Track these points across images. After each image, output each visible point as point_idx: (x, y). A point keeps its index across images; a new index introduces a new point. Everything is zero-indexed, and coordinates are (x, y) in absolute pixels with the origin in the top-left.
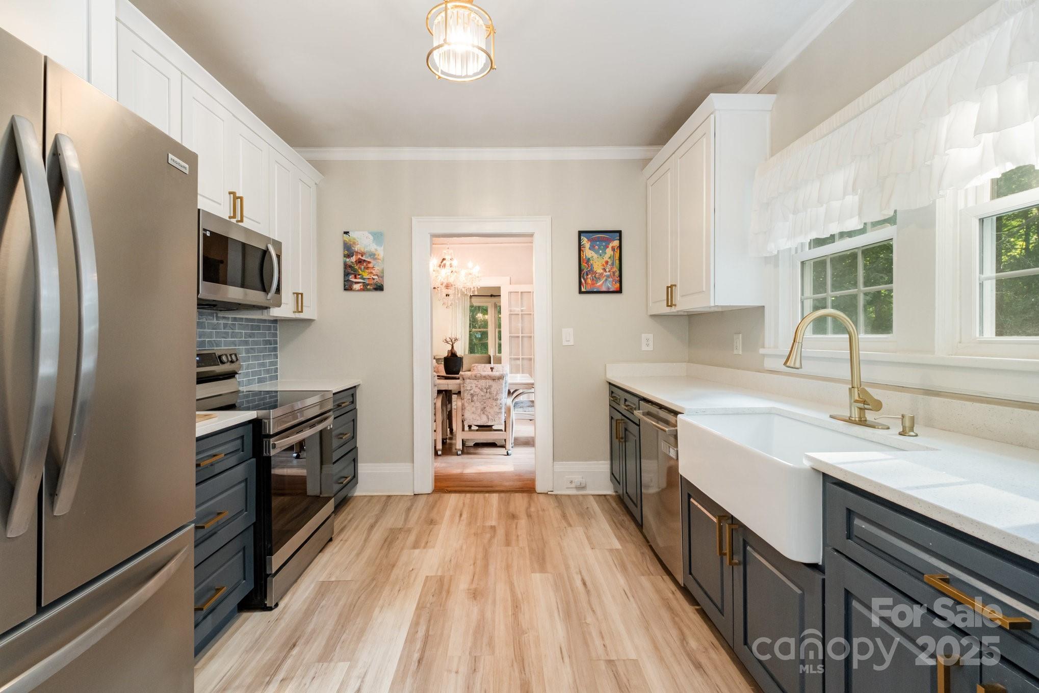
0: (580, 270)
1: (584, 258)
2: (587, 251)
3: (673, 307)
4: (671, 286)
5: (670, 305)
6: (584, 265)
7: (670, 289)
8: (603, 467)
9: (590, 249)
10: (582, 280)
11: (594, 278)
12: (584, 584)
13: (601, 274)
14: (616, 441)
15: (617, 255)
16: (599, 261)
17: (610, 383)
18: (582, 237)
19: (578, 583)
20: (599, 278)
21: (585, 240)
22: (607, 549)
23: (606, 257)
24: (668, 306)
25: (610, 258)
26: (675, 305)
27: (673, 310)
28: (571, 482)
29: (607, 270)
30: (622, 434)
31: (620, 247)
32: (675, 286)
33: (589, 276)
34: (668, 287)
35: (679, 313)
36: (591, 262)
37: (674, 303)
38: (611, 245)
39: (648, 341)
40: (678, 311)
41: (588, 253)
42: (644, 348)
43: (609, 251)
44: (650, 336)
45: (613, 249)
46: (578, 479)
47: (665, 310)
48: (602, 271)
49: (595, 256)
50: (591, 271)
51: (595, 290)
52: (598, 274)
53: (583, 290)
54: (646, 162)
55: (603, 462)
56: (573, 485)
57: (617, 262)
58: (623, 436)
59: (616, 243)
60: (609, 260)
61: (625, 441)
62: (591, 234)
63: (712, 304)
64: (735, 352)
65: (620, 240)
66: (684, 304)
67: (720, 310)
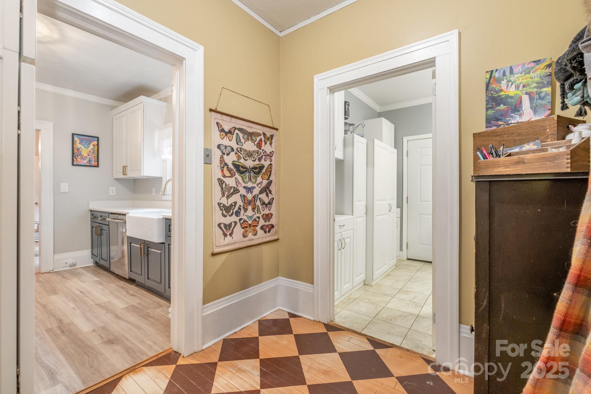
0: (73, 153)
1: (76, 147)
2: (77, 144)
3: (126, 175)
4: (125, 166)
5: (124, 174)
6: (75, 151)
7: (124, 167)
8: (87, 253)
9: (79, 143)
10: (74, 158)
11: (82, 158)
12: (81, 292)
13: (86, 157)
14: (95, 237)
15: (96, 148)
16: (85, 151)
17: (91, 211)
18: (74, 137)
19: (78, 293)
20: (85, 159)
21: (76, 139)
22: (92, 281)
23: (90, 149)
24: (123, 175)
25: (92, 149)
26: (127, 175)
27: (126, 176)
28: (66, 263)
29: (90, 155)
30: (99, 233)
31: (98, 145)
32: (127, 166)
33: (79, 157)
34: (123, 167)
35: (129, 179)
36: (80, 150)
37: (126, 174)
38: (92, 143)
39: (113, 191)
40: (128, 177)
41: (78, 145)
42: (111, 194)
43: (91, 146)
44: (114, 188)
45: (94, 145)
46: (70, 261)
47: (121, 176)
48: (87, 155)
49: (83, 147)
50: (80, 154)
51: (82, 164)
52: (84, 157)
53: (75, 163)
54: (113, 108)
55: (87, 250)
56: (68, 265)
57: (96, 152)
58: (100, 234)
59: (96, 143)
60: (91, 151)
61: (101, 235)
62: (80, 136)
63: (142, 175)
64: (153, 194)
65: (98, 141)
66: (131, 174)
67: (147, 178)
